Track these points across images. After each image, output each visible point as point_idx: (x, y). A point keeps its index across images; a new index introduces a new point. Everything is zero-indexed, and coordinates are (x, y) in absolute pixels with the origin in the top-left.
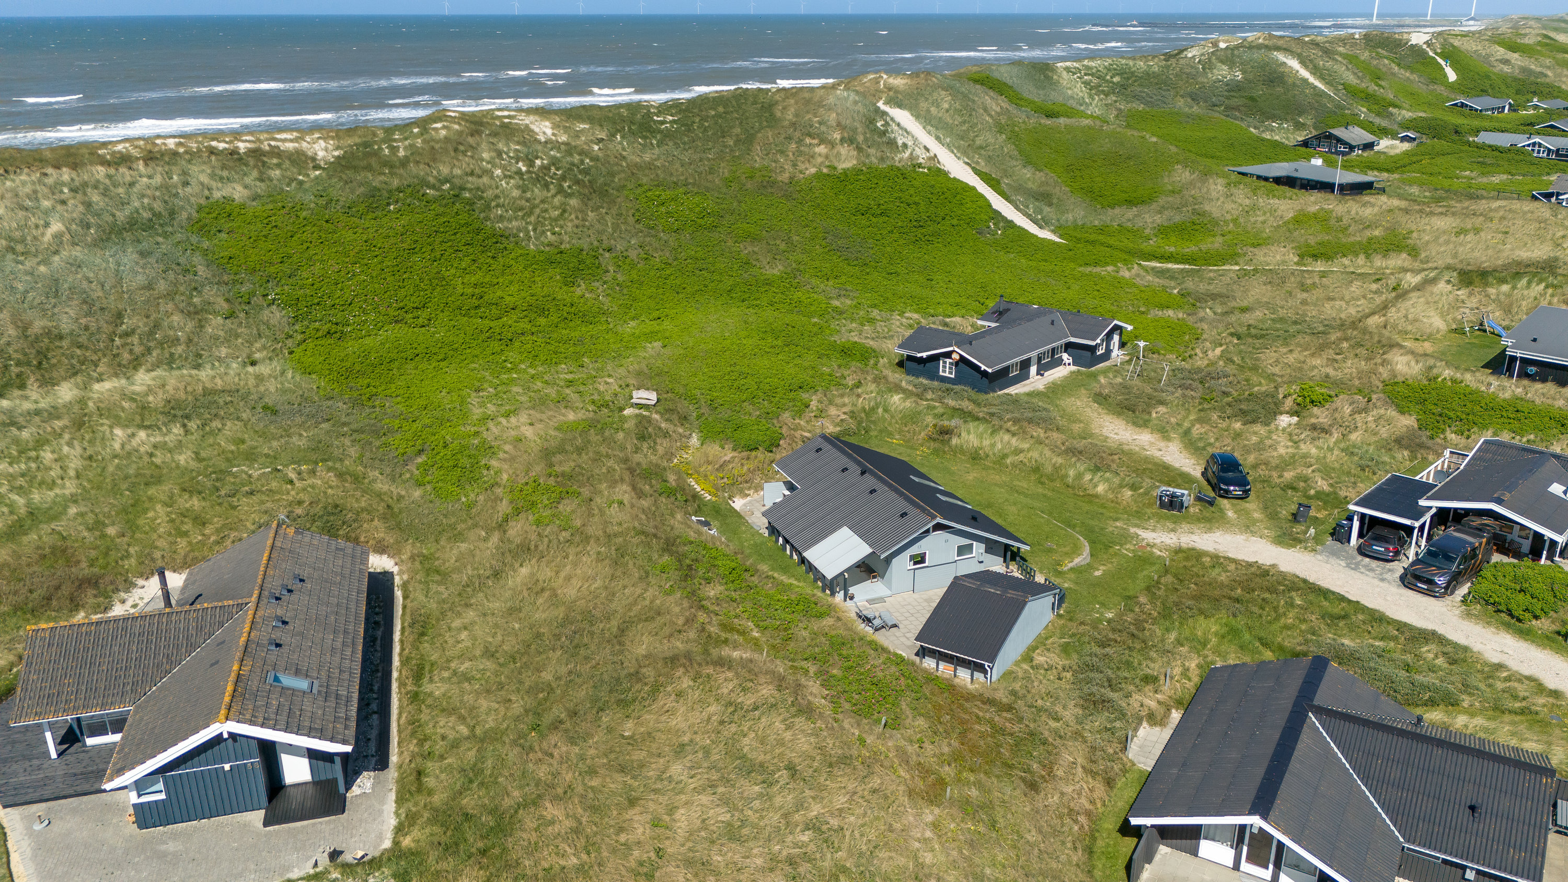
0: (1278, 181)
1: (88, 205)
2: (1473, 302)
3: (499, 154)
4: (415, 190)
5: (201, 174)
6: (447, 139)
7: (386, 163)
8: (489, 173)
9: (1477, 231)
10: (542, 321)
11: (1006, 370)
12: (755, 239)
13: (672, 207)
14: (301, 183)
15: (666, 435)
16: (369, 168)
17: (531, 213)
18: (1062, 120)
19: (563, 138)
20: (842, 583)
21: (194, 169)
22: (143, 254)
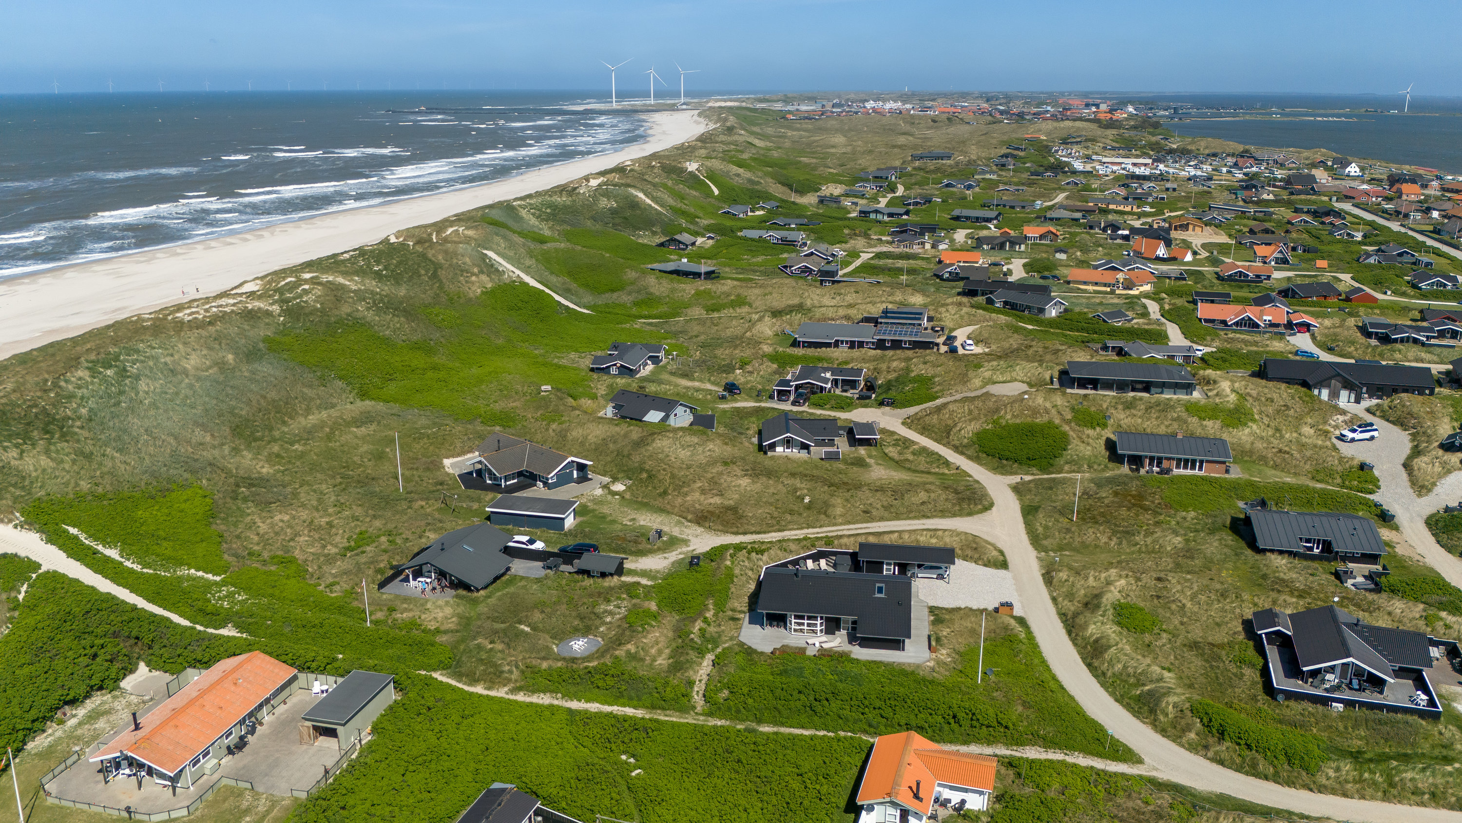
0: (673, 273)
1: (228, 345)
2: (778, 323)
5: (244, 326)
7: (317, 311)
9: (771, 293)
13: (442, 316)
14: (284, 324)
16: (311, 313)
18: (549, 245)
21: (237, 323)
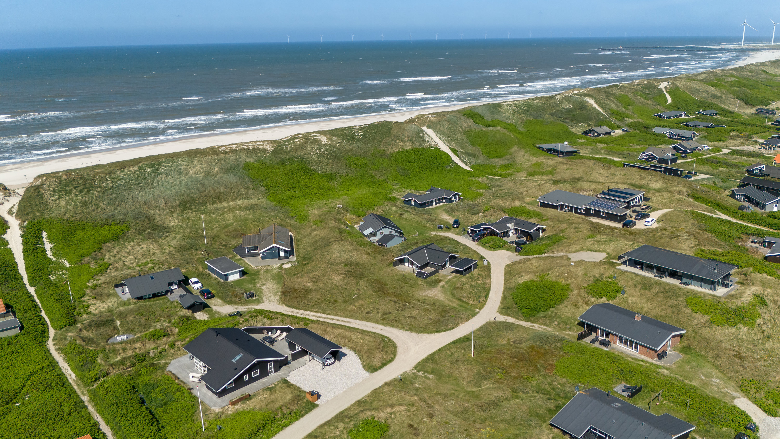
0: (549, 150)
1: (222, 164)
3: (312, 148)
4: (292, 159)
5: (243, 156)
6: (299, 145)
7: (285, 152)
8: (310, 154)
10: (321, 191)
11: (425, 203)
12: (377, 170)
13: (356, 162)
14: (265, 157)
15: (343, 213)
16: (281, 153)
17: (320, 164)
18: (490, 128)
19: (329, 143)
20: (368, 236)
21: (241, 154)
22: (235, 175)
